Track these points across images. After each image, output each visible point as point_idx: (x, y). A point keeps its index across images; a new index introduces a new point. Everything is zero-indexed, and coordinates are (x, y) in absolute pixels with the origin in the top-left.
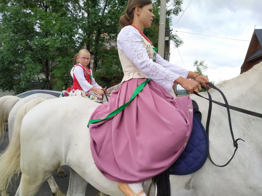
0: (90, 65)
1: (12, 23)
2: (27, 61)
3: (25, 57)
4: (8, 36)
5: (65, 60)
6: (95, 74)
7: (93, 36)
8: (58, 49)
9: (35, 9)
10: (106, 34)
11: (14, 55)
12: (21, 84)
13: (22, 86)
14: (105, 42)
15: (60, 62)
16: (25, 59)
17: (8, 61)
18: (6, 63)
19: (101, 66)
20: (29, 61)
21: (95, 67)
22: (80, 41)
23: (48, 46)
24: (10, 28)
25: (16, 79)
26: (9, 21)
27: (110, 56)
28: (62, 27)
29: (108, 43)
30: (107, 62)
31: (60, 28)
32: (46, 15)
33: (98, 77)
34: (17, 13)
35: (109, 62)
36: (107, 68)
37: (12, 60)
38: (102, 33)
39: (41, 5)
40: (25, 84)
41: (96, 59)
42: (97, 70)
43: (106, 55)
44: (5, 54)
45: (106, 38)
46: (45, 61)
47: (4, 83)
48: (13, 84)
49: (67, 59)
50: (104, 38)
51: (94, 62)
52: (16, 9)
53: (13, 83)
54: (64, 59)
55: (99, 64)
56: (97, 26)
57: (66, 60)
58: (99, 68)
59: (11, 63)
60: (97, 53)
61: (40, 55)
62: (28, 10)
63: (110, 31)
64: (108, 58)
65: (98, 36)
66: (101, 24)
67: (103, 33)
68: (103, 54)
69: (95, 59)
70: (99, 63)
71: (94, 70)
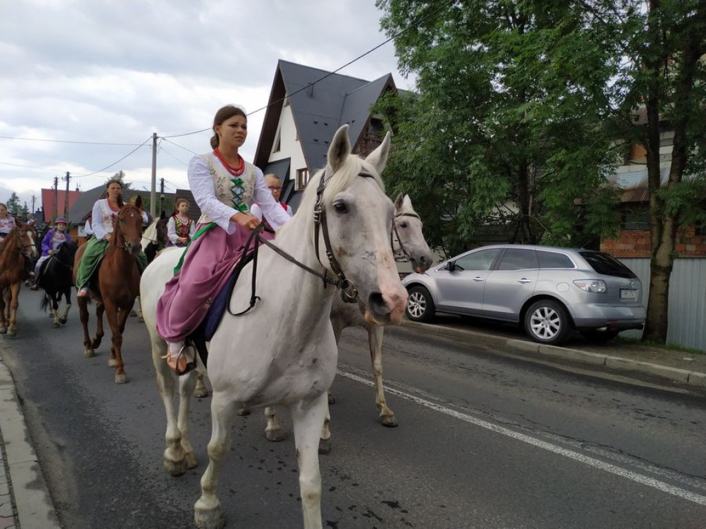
0: (661, 164)
1: (440, 85)
2: (476, 172)
3: (472, 162)
4: (432, 118)
5: (577, 157)
6: (678, 191)
8: (555, 129)
9: (494, 34)
11: (445, 161)
12: (459, 230)
13: (463, 235)
15: (561, 165)
16: (471, 166)
17: (432, 177)
18: (429, 182)
20: (480, 170)
21: (677, 167)
22: (625, 90)
23: (527, 124)
24: (438, 96)
25: (449, 219)
26: (436, 81)
28: (570, 61)
31: (562, 67)
32: (522, 42)
33: (689, 200)
34: (451, 58)
37: (441, 173)
40: (469, 231)
41: (684, 139)
42: (684, 177)
44: (427, 161)
46: (517, 167)
49: (583, 152)
51: (676, 153)
52: (449, 47)
54: (575, 155)
55: (694, 155)
57: (581, 156)
58: (696, 169)
59: (439, 181)
60: (686, 119)
61: (508, 154)
70: (693, 152)
71: (675, 177)
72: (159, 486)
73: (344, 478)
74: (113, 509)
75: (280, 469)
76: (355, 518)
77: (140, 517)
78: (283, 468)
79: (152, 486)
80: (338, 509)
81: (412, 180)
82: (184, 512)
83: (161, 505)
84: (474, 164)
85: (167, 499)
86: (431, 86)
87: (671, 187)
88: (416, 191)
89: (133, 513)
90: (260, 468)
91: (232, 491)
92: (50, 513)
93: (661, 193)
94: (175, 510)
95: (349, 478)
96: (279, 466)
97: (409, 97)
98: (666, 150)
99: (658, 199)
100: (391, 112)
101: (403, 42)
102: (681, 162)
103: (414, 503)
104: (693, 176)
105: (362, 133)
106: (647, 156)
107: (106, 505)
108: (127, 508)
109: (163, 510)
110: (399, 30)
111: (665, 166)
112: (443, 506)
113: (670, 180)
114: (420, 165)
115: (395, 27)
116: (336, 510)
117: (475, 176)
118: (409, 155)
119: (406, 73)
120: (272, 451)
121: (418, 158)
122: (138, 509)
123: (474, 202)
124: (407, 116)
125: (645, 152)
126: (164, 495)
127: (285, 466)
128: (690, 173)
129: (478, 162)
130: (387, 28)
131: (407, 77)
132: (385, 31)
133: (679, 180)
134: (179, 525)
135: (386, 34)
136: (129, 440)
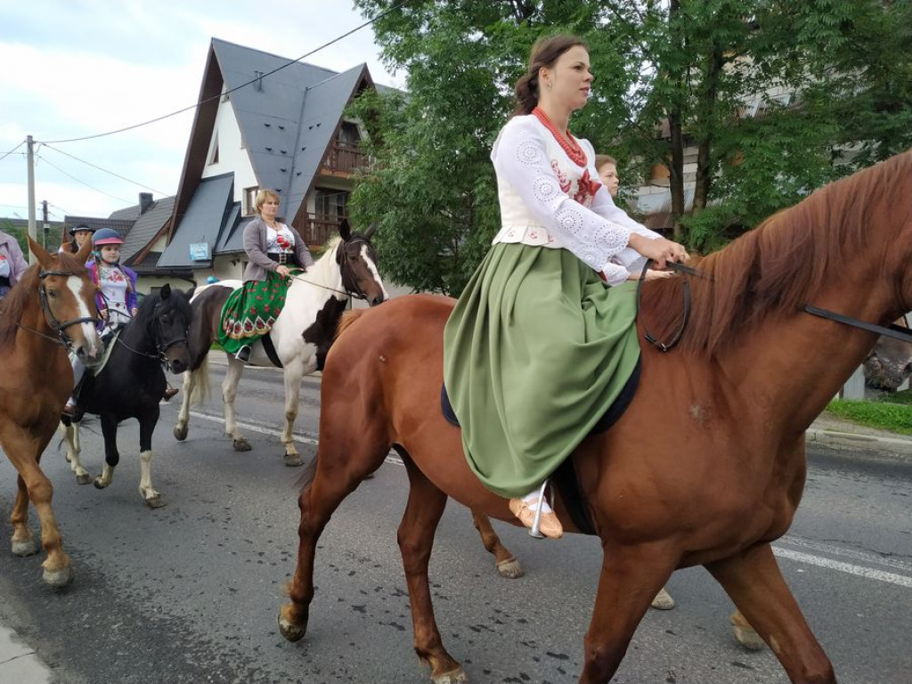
0: (684, 184)
1: (437, 87)
2: (483, 197)
3: (478, 184)
4: (428, 128)
6: (702, 219)
7: (689, 77)
9: (499, 26)
10: (749, 59)
11: (445, 184)
12: (463, 268)
14: (742, 93)
16: (476, 190)
17: (429, 202)
18: (426, 209)
19: (726, 187)
20: (487, 195)
21: (702, 191)
24: (434, 100)
25: (448, 254)
26: (431, 81)
27: (763, 143)
29: (754, 92)
30: (753, 167)
33: (713, 228)
34: (447, 54)
35: (762, 165)
36: (750, 189)
37: (440, 198)
38: (731, 60)
39: (512, 5)
41: (707, 159)
42: (708, 203)
43: (746, 141)
44: (423, 182)
45: (746, 74)
47: (420, 268)
48: (441, 270)
50: (738, 75)
51: (700, 175)
52: (446, 38)
53: (441, 267)
55: (718, 177)
56: (713, 35)
58: (720, 193)
59: (436, 207)
60: (710, 137)
62: (473, 33)
63: (767, 46)
64: (758, 150)
65: (713, 74)
66: (727, 26)
67: (735, 56)
68: (737, 140)
69: (702, 161)
70: (717, 174)
71: (699, 203)
72: (138, 594)
73: (362, 561)
74: (87, 626)
75: (285, 560)
76: (384, 599)
77: (124, 629)
78: (289, 558)
79: (129, 597)
80: (362, 592)
81: (405, 206)
82: (179, 618)
83: (147, 615)
84: (480, 187)
85: (153, 607)
86: (426, 87)
87: (696, 214)
88: (410, 220)
89: (115, 627)
90: (260, 562)
91: (231, 590)
92: (12, 637)
93: (685, 220)
94: (167, 617)
95: (369, 560)
96: (284, 556)
97: (393, 98)
98: (690, 169)
99: (682, 227)
100: (371, 116)
101: (385, 26)
102: (706, 186)
103: (446, 576)
104: (717, 202)
105: (331, 142)
106: (671, 177)
107: (76, 623)
108: (105, 622)
109: (152, 619)
110: (378, 11)
111: (690, 187)
112: (477, 576)
113: (695, 206)
114: (414, 187)
115: (373, 5)
116: (360, 594)
117: (482, 201)
118: (400, 176)
119: (393, 69)
120: (270, 542)
121: (412, 179)
122: (119, 621)
123: (480, 233)
124: (392, 121)
125: (668, 173)
126: (148, 604)
127: (290, 556)
128: (714, 198)
129: (484, 185)
130: (362, 6)
131: (394, 74)
132: (360, 10)
133: (704, 206)
134: (177, 632)
135: (362, 14)
136: (79, 548)
